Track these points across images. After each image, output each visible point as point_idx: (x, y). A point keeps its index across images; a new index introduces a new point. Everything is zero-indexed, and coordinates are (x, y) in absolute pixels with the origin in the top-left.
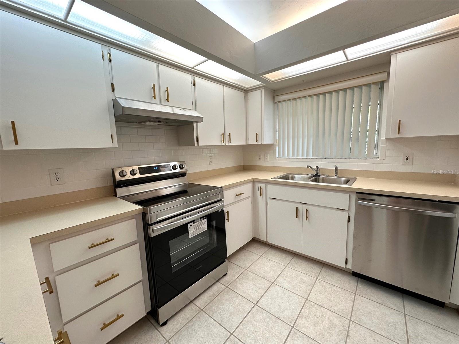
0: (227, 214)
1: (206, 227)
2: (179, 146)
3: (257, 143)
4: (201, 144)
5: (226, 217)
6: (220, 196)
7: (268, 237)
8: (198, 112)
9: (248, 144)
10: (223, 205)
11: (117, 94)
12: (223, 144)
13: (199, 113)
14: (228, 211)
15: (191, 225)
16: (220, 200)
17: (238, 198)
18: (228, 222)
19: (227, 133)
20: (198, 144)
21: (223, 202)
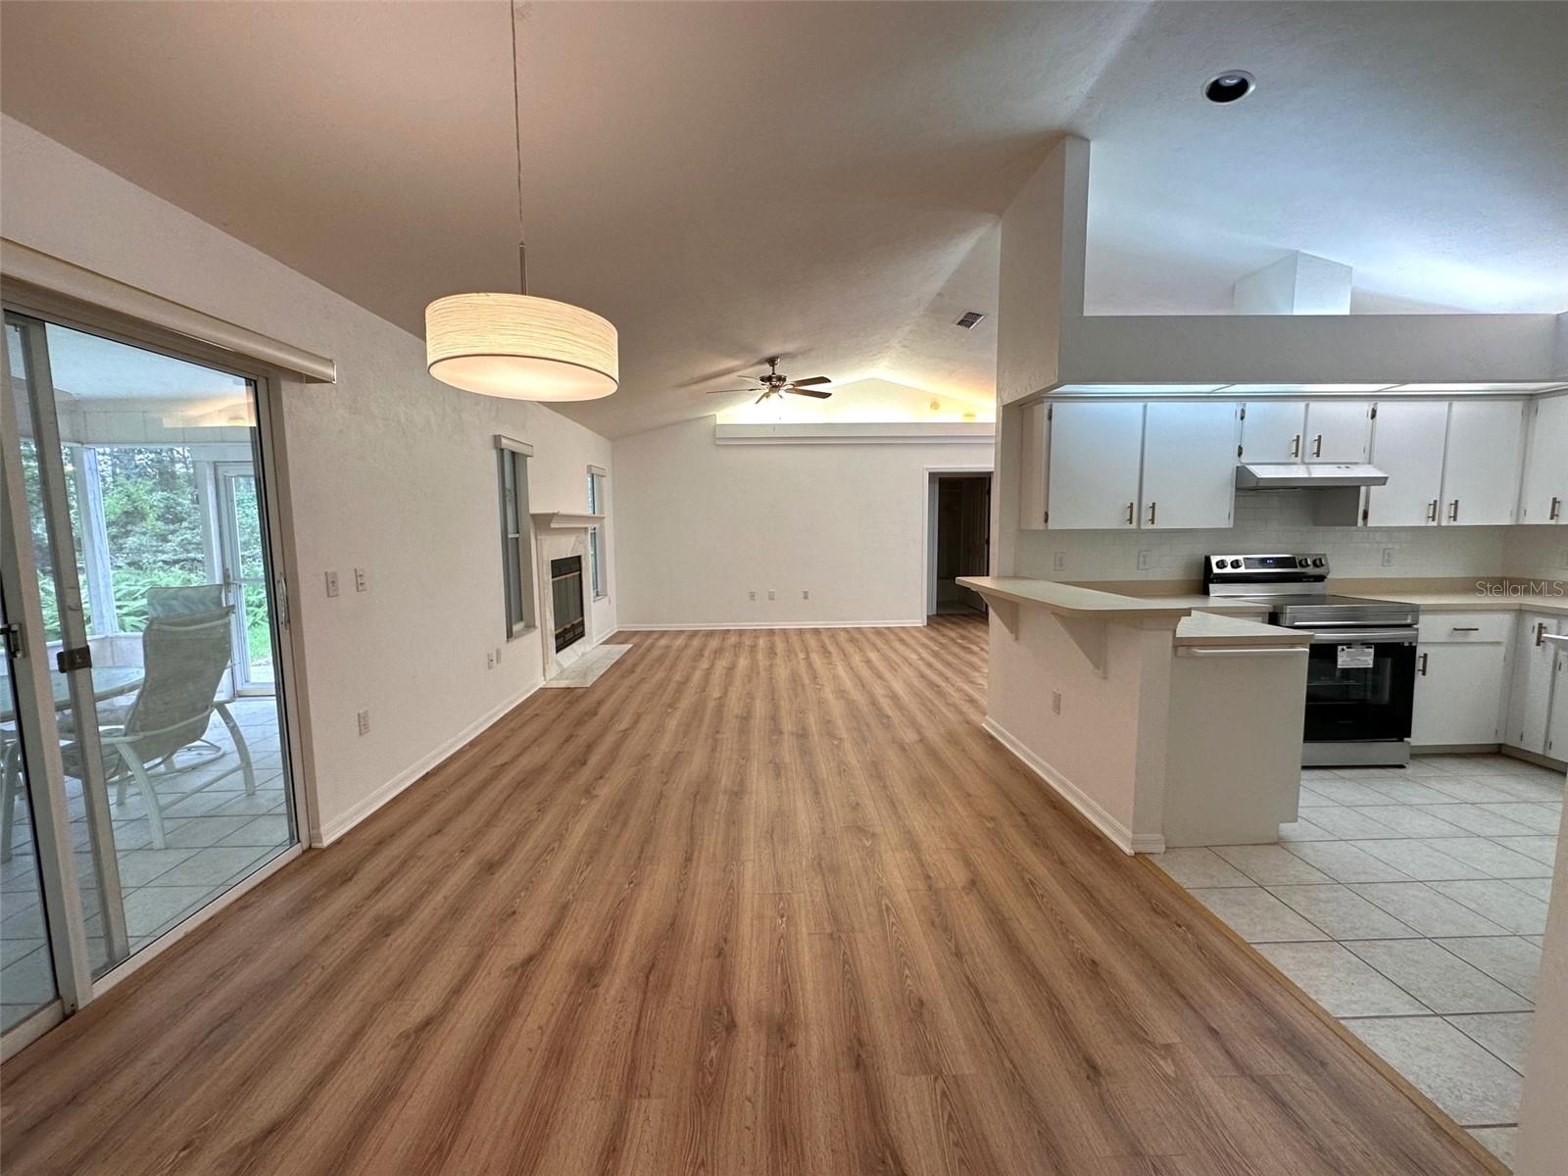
0: (1422, 659)
1: (1371, 662)
2: (1315, 525)
3: (1553, 522)
4: (1371, 523)
5: (1419, 665)
6: (1410, 617)
7: (1548, 744)
8: (1375, 467)
9: (1521, 522)
10: (1417, 637)
11: (1244, 459)
12: (1435, 524)
13: (1380, 469)
14: (1425, 655)
15: (1343, 650)
16: (1409, 626)
17: (1459, 637)
18: (1424, 674)
19: (1449, 499)
20: (1365, 524)
21: (1417, 630)
